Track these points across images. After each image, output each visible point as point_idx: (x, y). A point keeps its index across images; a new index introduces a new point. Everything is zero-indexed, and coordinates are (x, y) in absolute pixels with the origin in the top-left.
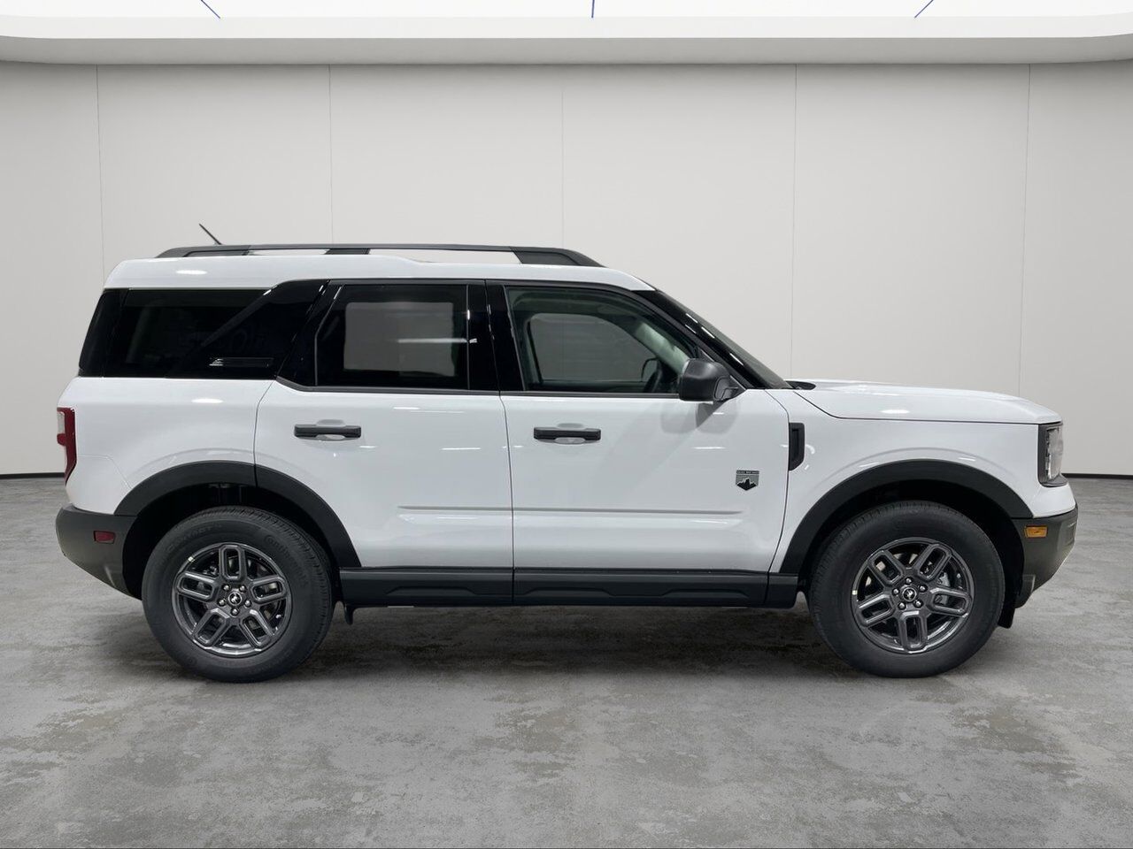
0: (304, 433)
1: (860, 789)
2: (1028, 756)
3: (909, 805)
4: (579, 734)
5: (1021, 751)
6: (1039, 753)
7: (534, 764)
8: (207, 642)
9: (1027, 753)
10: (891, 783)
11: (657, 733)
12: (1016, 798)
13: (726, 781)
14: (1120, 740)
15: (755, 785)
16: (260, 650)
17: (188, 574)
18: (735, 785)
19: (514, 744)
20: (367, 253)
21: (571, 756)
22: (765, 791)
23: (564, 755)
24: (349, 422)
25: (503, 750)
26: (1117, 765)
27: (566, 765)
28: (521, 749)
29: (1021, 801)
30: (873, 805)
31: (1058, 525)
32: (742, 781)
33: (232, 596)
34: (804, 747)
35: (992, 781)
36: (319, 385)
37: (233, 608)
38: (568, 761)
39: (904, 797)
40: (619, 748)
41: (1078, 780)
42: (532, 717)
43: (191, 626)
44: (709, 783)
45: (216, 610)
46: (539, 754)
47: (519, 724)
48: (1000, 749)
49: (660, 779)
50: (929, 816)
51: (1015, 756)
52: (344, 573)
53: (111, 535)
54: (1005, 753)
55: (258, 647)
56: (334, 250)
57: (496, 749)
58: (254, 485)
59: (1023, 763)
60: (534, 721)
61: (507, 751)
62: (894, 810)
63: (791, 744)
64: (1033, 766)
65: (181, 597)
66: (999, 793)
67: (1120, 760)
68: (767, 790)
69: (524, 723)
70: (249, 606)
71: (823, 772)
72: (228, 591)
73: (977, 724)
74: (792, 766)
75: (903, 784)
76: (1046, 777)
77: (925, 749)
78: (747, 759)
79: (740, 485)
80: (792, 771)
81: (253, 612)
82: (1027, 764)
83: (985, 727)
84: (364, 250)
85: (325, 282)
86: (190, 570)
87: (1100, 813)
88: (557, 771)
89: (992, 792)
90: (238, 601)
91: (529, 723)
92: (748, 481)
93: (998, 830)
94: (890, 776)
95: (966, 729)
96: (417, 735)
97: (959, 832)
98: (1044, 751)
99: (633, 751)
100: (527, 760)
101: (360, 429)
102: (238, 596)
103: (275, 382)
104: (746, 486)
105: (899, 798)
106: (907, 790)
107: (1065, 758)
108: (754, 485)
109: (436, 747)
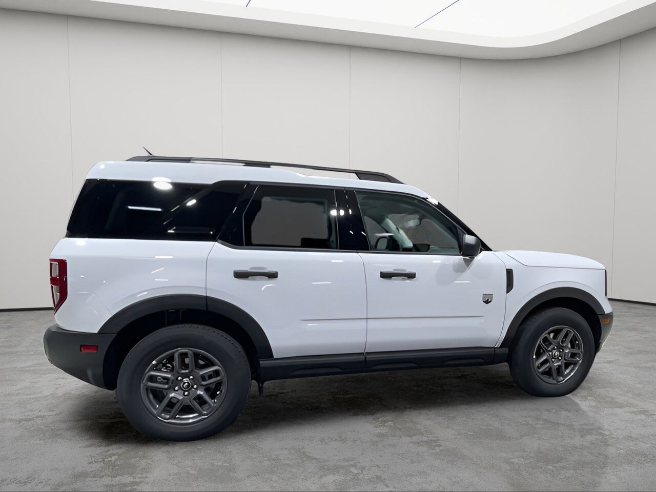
0: (239, 275)
1: (329, 470)
2: (415, 438)
3: (357, 474)
4: (149, 461)
5: (411, 436)
6: (420, 436)
7: (118, 485)
8: (168, 416)
9: (414, 437)
10: (346, 464)
11: (202, 454)
12: (412, 462)
13: (248, 477)
14: (458, 424)
15: (267, 476)
16: (206, 417)
17: (152, 373)
18: (255, 478)
19: (103, 474)
20: (269, 167)
21: (144, 475)
22: (273, 479)
23: (139, 476)
24: (270, 269)
25: (95, 479)
26: (458, 437)
27: (141, 482)
28: (109, 476)
29: (415, 463)
30: (338, 477)
31: (610, 316)
32: (259, 475)
33: (185, 383)
34: (294, 449)
35: (399, 454)
36: (246, 245)
37: (185, 391)
38: (143, 479)
39: (354, 471)
40: (178, 466)
41: (442, 448)
42: (115, 455)
43: (155, 408)
44: (238, 480)
45: (172, 395)
46: (121, 477)
47: (106, 460)
48: (400, 437)
49: (206, 482)
50: (369, 479)
51: (408, 439)
52: (263, 363)
53: (96, 348)
54: (404, 438)
55: (204, 415)
56: (249, 164)
57: (90, 479)
58: (206, 309)
59: (412, 442)
60: (117, 457)
61: (98, 478)
62: (349, 478)
63: (286, 449)
64: (418, 443)
65: (148, 389)
66: (403, 460)
67: (459, 434)
68: (275, 478)
69: (110, 459)
70: (196, 389)
71: (306, 462)
72: (182, 380)
73: (386, 424)
74: (288, 462)
75: (352, 463)
76: (425, 449)
77: (361, 441)
78: (260, 461)
79: (484, 302)
80: (288, 465)
81: (200, 392)
82: (415, 443)
83: (390, 425)
84: (267, 165)
85: (248, 183)
86: (153, 370)
87: (455, 463)
88: (135, 487)
89: (400, 460)
90: (189, 385)
91: (113, 458)
92: (488, 299)
93: (406, 481)
94: (344, 460)
95: (382, 428)
96: (28, 478)
97: (385, 485)
98: (422, 434)
99: (187, 467)
100: (113, 483)
101: (277, 273)
102: (188, 383)
103: (216, 243)
104: (487, 302)
105: (351, 471)
106: (354, 466)
107: (433, 437)
108: (490, 302)
109: (44, 483)
